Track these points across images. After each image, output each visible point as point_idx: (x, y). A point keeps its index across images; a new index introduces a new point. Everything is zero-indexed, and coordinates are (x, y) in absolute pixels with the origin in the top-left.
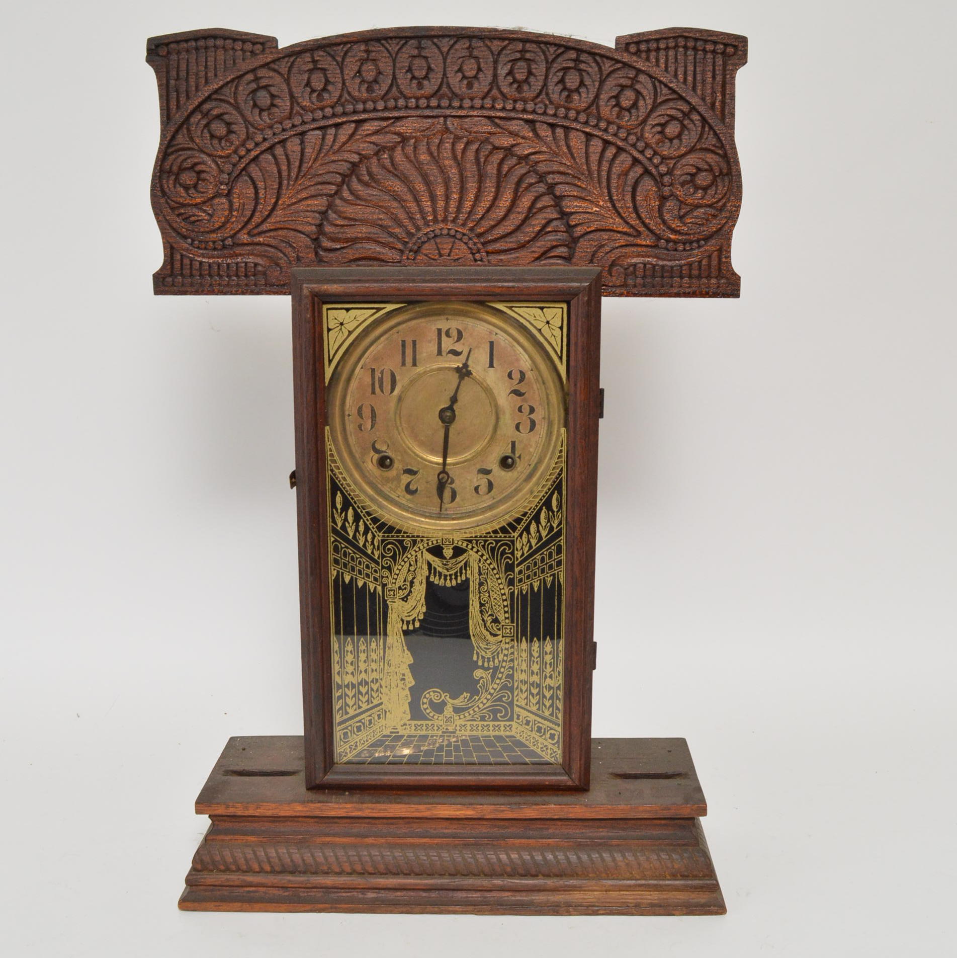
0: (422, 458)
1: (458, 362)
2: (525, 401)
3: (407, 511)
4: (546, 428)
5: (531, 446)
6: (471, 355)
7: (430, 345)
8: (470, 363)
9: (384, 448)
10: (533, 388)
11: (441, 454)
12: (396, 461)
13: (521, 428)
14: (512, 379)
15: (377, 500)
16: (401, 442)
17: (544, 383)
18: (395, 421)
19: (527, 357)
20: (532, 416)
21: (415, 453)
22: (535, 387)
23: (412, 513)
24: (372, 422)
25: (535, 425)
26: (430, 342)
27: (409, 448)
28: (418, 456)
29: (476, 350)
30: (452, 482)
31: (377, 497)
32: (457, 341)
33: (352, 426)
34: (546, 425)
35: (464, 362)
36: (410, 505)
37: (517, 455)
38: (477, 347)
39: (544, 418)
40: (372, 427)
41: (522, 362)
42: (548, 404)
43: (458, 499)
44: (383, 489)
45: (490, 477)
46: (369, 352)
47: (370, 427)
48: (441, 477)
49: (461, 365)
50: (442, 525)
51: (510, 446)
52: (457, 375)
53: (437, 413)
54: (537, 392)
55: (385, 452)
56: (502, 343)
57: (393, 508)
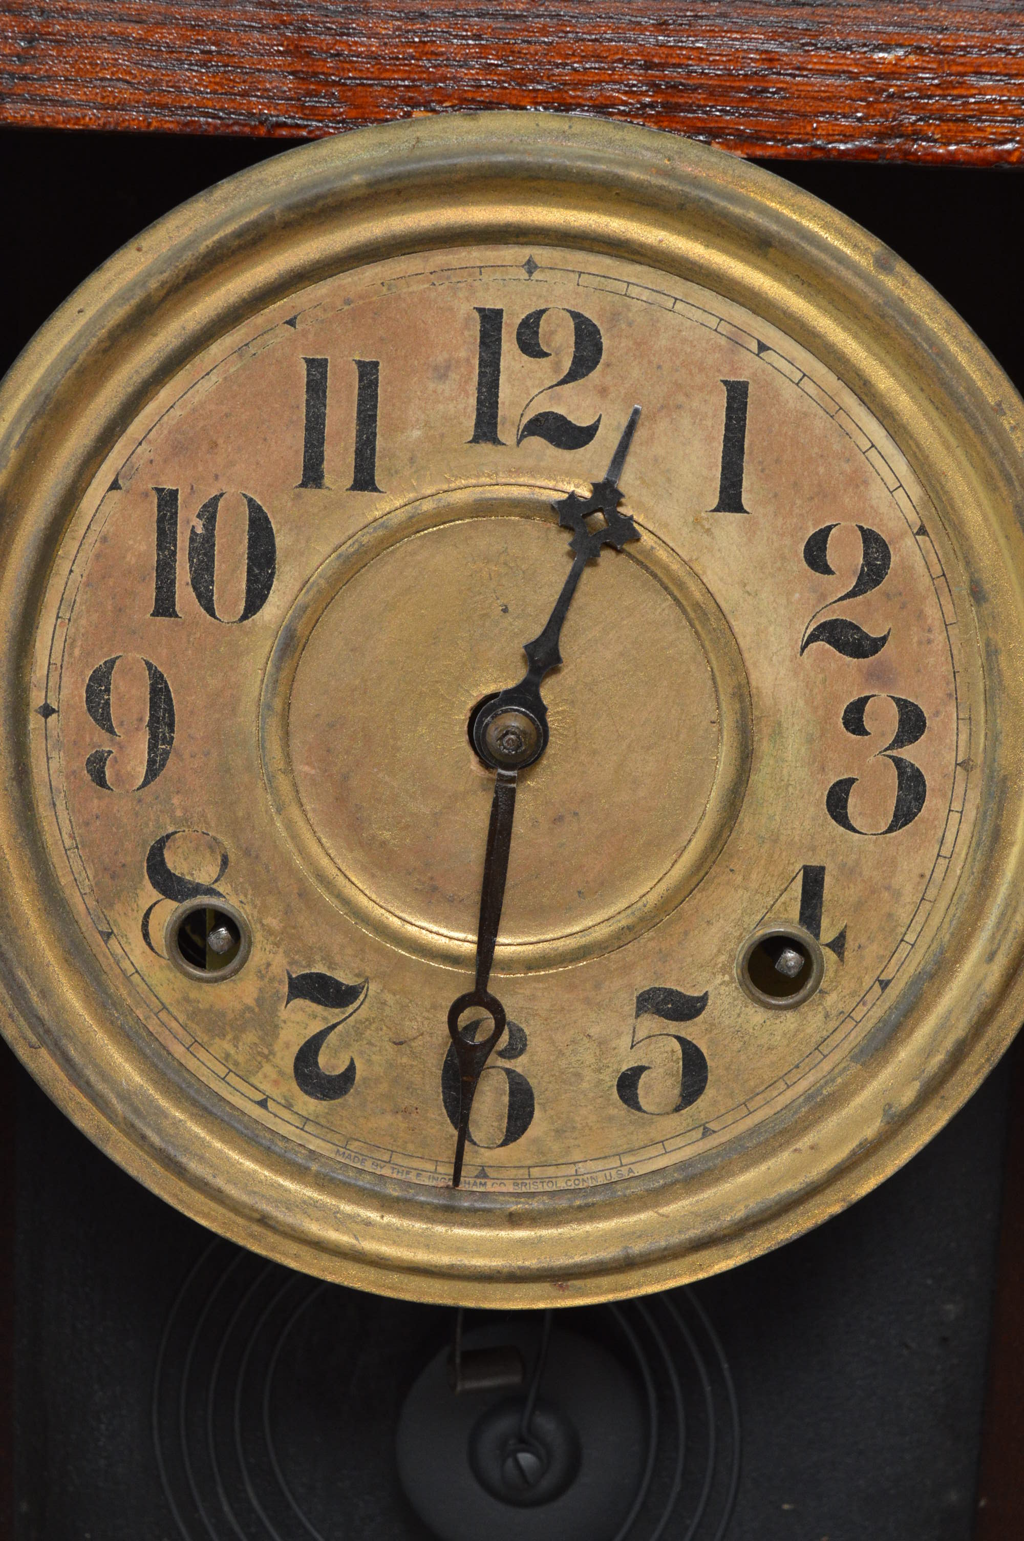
0: (381, 929)
1: (569, 474)
2: (880, 676)
3: (299, 1172)
4: (971, 814)
5: (897, 895)
6: (635, 447)
7: (447, 388)
8: (627, 482)
9: (205, 874)
10: (920, 615)
11: (472, 917)
12: (258, 937)
13: (853, 803)
14: (827, 570)
15: (164, 1114)
16: (290, 846)
17: (977, 594)
18: (262, 745)
19: (901, 466)
20: (907, 753)
21: (346, 902)
22: (932, 612)
23: (324, 1182)
24: (152, 747)
25: (920, 798)
26: (442, 373)
27: (321, 877)
28: (363, 917)
29: (663, 425)
30: (516, 1048)
31: (163, 1103)
32: (571, 377)
33: (58, 761)
34: (974, 797)
35: (601, 476)
36: (315, 1144)
37: (828, 934)
38: (669, 408)
39: (966, 765)
40: (154, 770)
41: (877, 494)
42: (989, 698)
43: (538, 1127)
44: (192, 1064)
45: (692, 1030)
46: (150, 410)
47: (142, 770)
48: (464, 1019)
49: (585, 492)
50: (459, 1247)
51: (798, 885)
52: (567, 537)
53: (463, 716)
54: (939, 638)
55: (210, 891)
56: (789, 392)
57: (234, 1155)
